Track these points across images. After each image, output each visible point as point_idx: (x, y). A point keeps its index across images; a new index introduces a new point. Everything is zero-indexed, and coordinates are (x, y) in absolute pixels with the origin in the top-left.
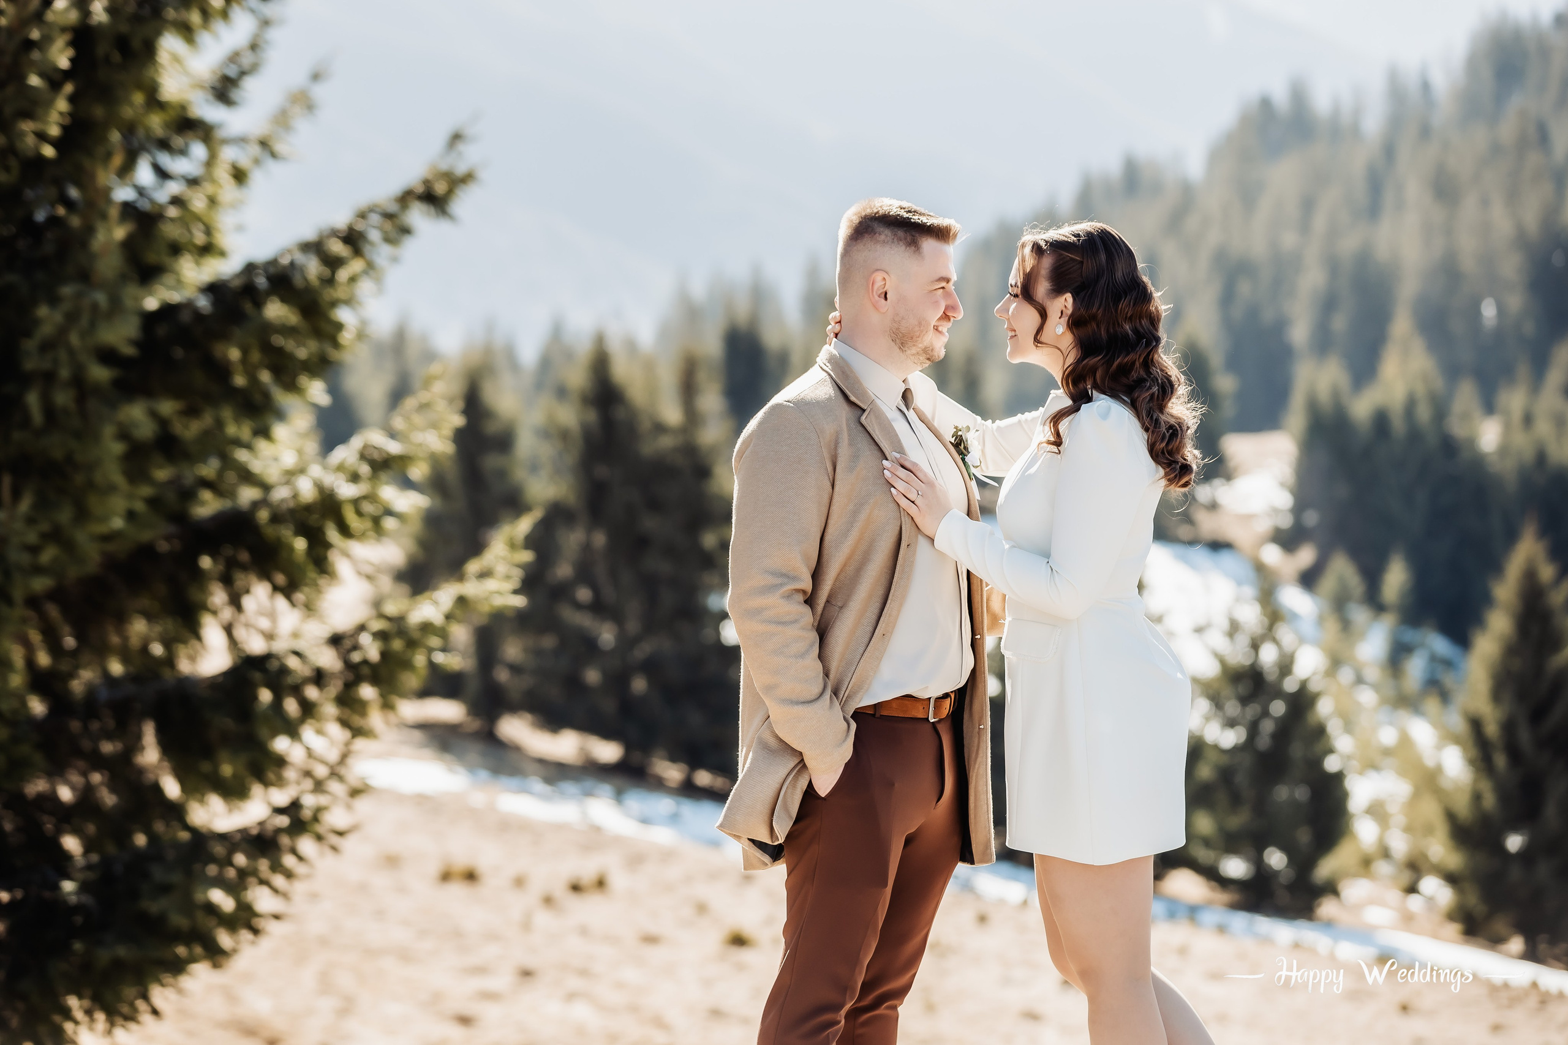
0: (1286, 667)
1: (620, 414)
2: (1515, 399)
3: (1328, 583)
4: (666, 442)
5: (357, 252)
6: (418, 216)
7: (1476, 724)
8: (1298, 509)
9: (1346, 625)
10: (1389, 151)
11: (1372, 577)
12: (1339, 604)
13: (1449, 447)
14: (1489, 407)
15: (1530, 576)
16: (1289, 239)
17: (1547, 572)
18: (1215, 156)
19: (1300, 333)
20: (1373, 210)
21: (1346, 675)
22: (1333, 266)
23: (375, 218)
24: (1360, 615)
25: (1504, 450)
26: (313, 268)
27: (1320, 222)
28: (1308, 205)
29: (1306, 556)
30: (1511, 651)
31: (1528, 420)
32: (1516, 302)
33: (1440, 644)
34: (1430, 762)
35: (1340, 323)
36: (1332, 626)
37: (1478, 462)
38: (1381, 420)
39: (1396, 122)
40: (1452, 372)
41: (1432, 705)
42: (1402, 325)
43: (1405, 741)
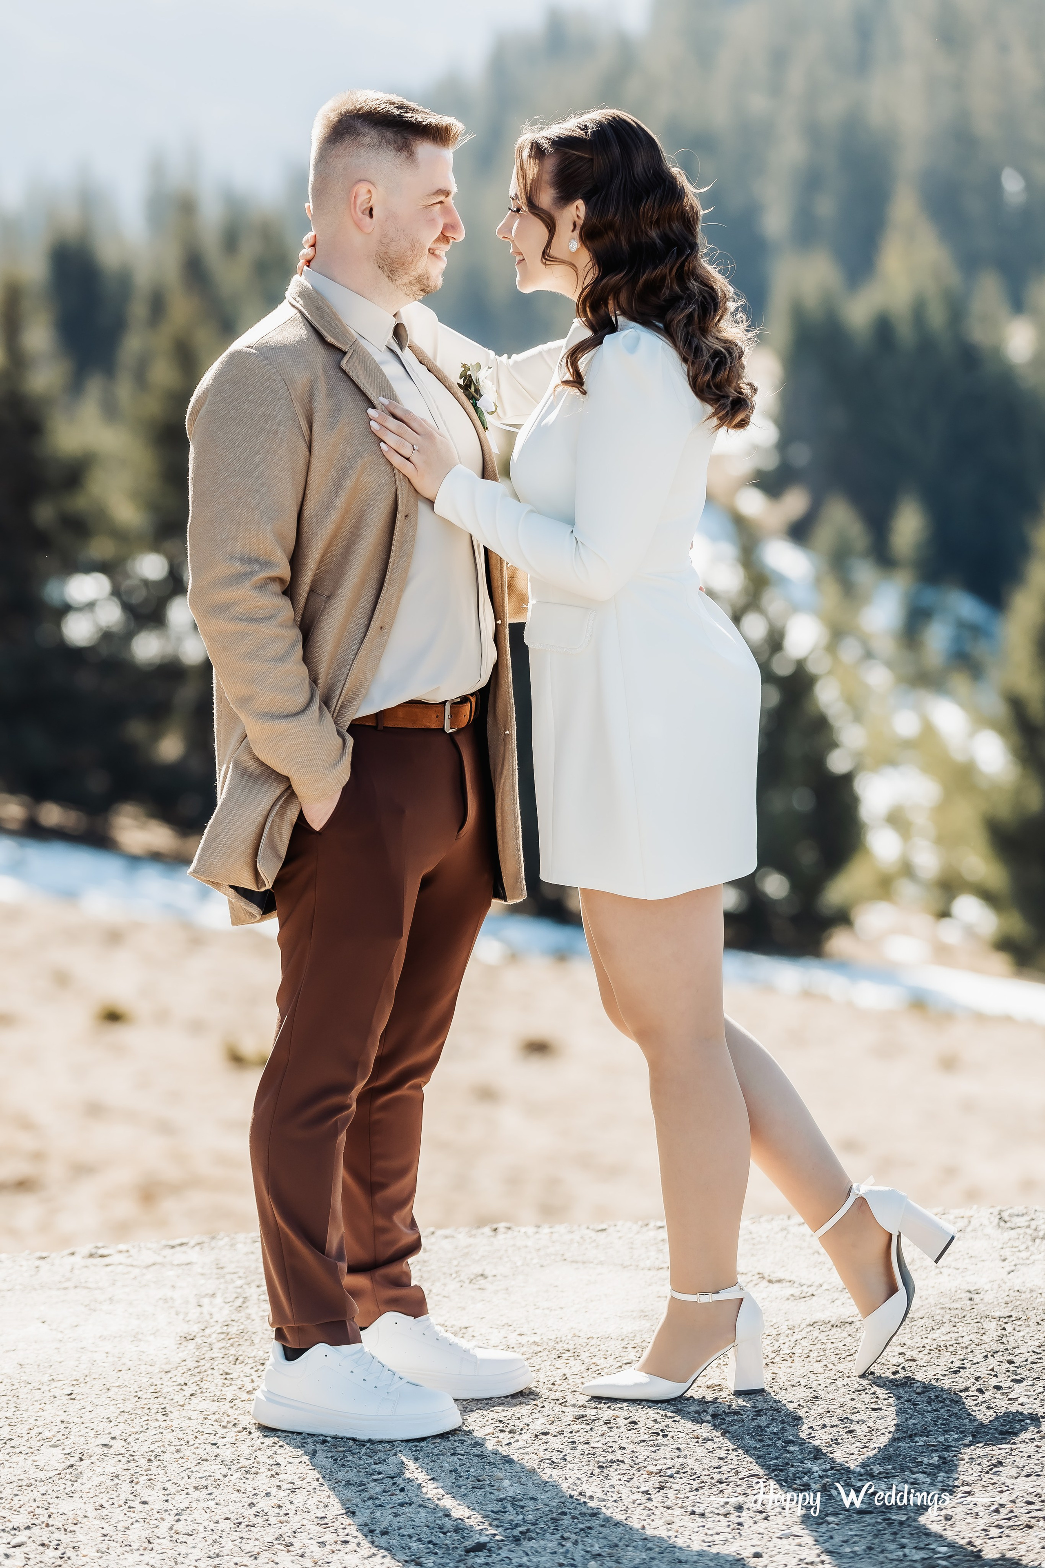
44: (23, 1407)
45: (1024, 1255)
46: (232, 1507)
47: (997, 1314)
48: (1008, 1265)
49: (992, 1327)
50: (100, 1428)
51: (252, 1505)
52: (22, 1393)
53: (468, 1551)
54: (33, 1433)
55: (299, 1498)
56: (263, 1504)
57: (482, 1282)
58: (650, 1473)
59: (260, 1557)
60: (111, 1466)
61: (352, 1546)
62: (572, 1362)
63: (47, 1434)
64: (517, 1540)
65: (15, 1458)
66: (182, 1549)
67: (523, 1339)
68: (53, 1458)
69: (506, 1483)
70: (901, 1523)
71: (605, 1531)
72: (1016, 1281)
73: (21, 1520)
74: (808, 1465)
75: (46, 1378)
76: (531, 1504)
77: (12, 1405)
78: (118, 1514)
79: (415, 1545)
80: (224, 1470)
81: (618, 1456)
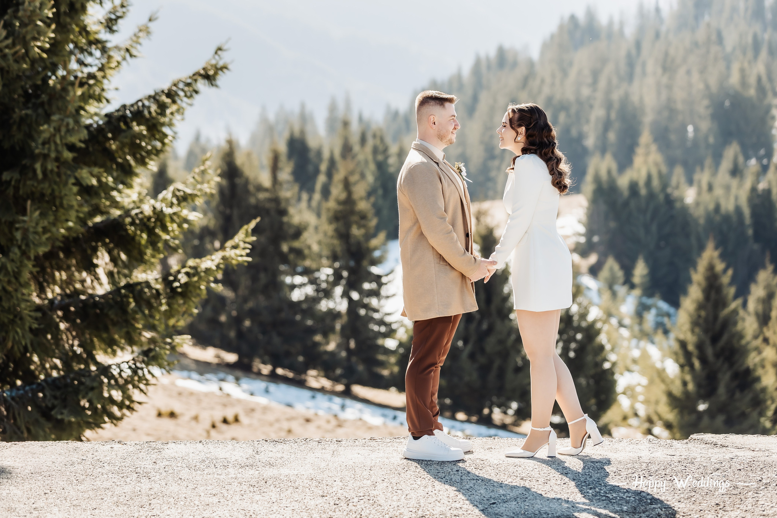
0: (583, 316)
1: (238, 181)
2: (704, 177)
3: (605, 273)
4: (262, 196)
5: (174, 102)
6: (201, 85)
7: (683, 344)
8: (590, 233)
9: (614, 294)
10: (638, 45)
11: (628, 271)
12: (611, 285)
13: (669, 201)
14: (690, 182)
15: (711, 268)
16: (586, 92)
17: (720, 266)
18: (545, 47)
19: (590, 142)
20: (630, 77)
21: (614, 321)
22: (609, 106)
23: (181, 85)
24: (621, 290)
25: (697, 204)
26: (154, 108)
27: (602, 83)
28: (596, 74)
29: (593, 259)
30: (700, 307)
31: (710, 188)
32: (705, 125)
33: (664, 306)
34: (659, 365)
35: (612, 136)
36: (607, 295)
37: (685, 209)
38: (633, 187)
39: (641, 30)
40: (671, 163)
41: (659, 337)
42: (645, 138)
43: (645, 355)
44: (357, 471)
45: (656, 450)
46: (422, 494)
47: (646, 462)
48: (650, 452)
49: (645, 465)
50: (381, 476)
51: (427, 493)
52: (356, 468)
53: (491, 504)
54: (361, 477)
55: (441, 493)
56: (430, 493)
57: (491, 450)
58: (542, 491)
59: (432, 504)
60: (385, 484)
61: (458, 502)
62: (519, 467)
63: (365, 477)
64: (504, 502)
65: (357, 482)
66: (408, 501)
67: (504, 462)
68: (369, 483)
69: (501, 491)
70: (614, 502)
71: (530, 501)
72: (653, 455)
73: (362, 494)
74: (588, 490)
75: (362, 466)
76: (508, 495)
77: (353, 471)
78: (389, 494)
79: (475, 503)
80: (419, 486)
81: (534, 487)
